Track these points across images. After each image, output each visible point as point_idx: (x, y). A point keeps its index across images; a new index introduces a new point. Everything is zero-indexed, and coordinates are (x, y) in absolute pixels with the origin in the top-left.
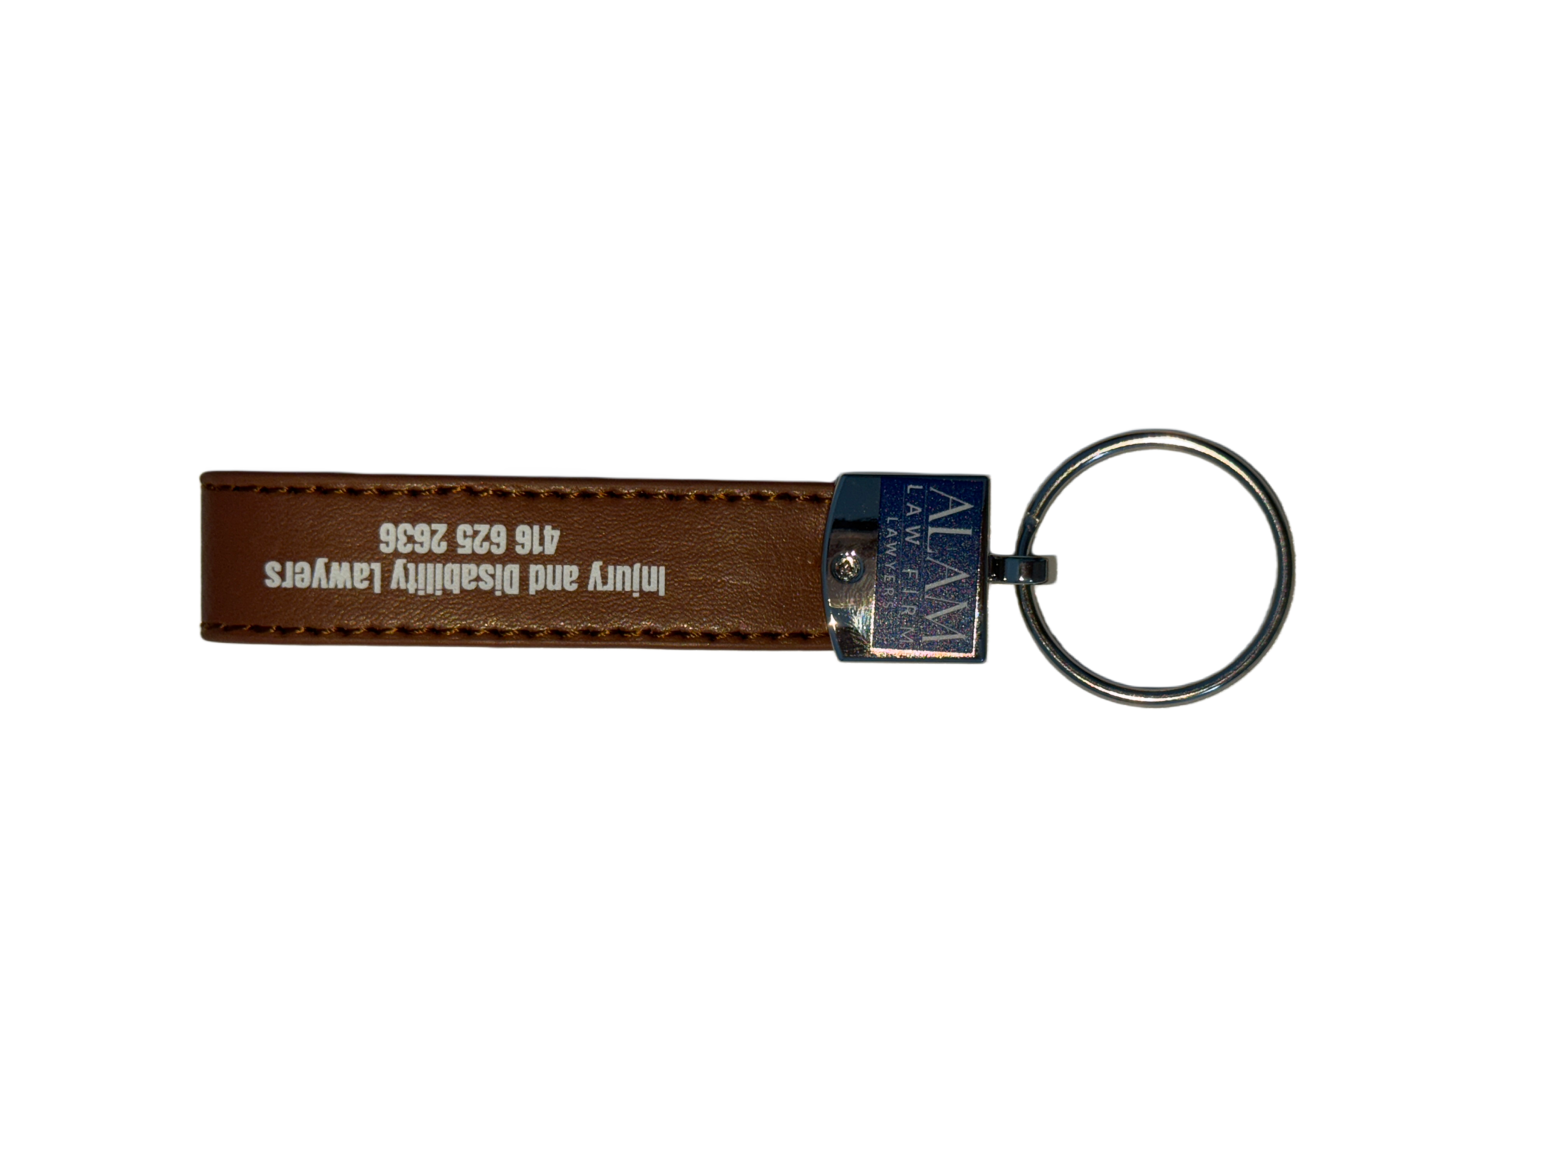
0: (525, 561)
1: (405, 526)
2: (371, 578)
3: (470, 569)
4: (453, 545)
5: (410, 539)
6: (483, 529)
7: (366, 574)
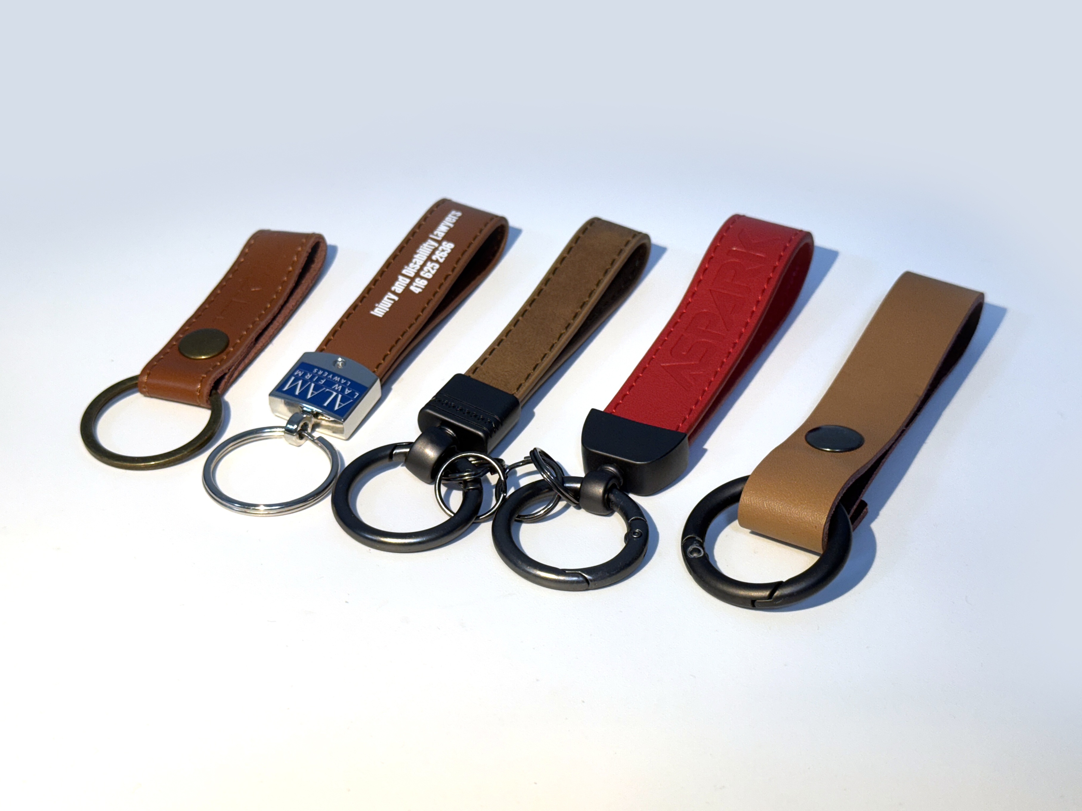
0: (412, 280)
1: (449, 251)
2: (437, 235)
3: (420, 263)
4: (432, 261)
5: (443, 251)
6: (433, 272)
7: (439, 235)
